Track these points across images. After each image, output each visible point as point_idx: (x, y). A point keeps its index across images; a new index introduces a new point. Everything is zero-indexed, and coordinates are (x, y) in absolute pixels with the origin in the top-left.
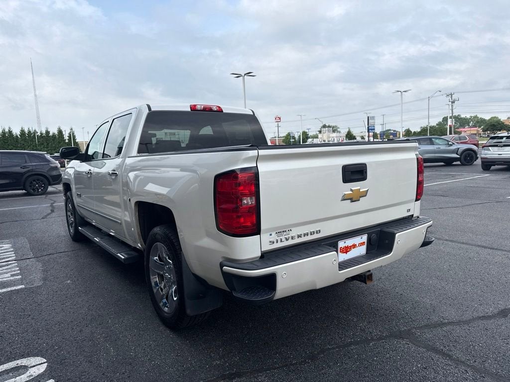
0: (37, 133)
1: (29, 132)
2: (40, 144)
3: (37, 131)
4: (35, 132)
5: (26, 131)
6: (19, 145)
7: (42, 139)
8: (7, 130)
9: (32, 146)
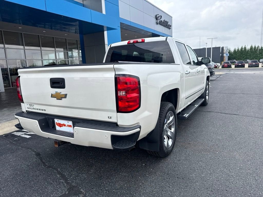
0: (259, 47)
1: (255, 47)
2: (260, 53)
3: (260, 46)
4: (258, 47)
5: (253, 47)
6: (248, 55)
7: (261, 51)
8: (243, 47)
9: (255, 55)
